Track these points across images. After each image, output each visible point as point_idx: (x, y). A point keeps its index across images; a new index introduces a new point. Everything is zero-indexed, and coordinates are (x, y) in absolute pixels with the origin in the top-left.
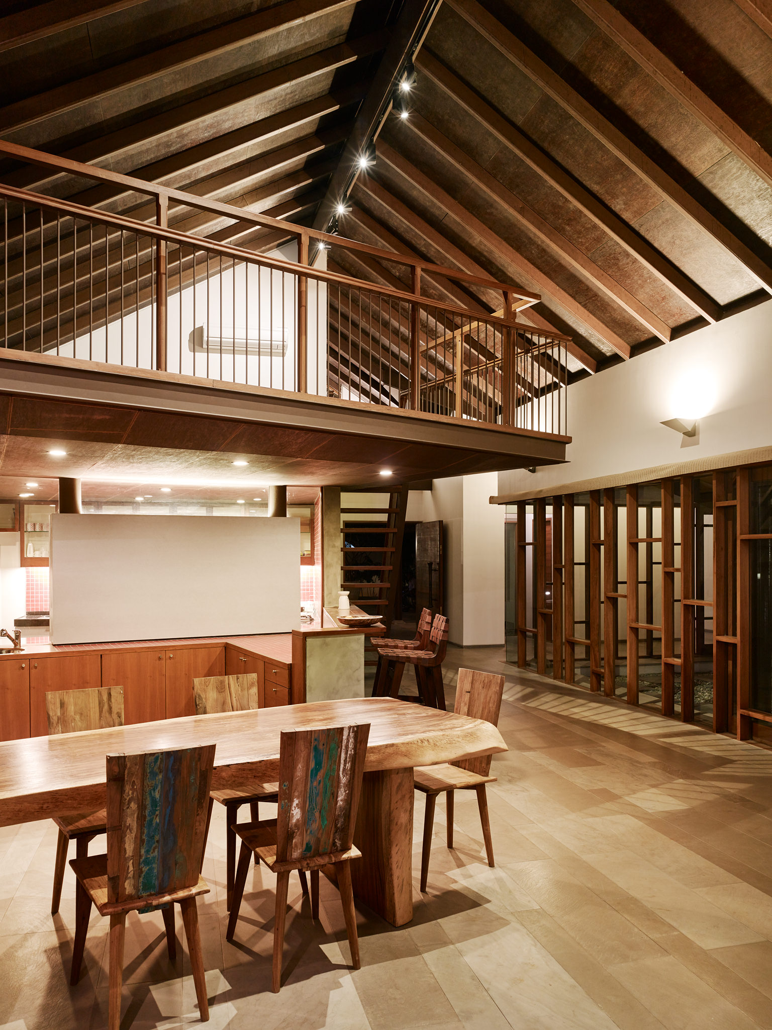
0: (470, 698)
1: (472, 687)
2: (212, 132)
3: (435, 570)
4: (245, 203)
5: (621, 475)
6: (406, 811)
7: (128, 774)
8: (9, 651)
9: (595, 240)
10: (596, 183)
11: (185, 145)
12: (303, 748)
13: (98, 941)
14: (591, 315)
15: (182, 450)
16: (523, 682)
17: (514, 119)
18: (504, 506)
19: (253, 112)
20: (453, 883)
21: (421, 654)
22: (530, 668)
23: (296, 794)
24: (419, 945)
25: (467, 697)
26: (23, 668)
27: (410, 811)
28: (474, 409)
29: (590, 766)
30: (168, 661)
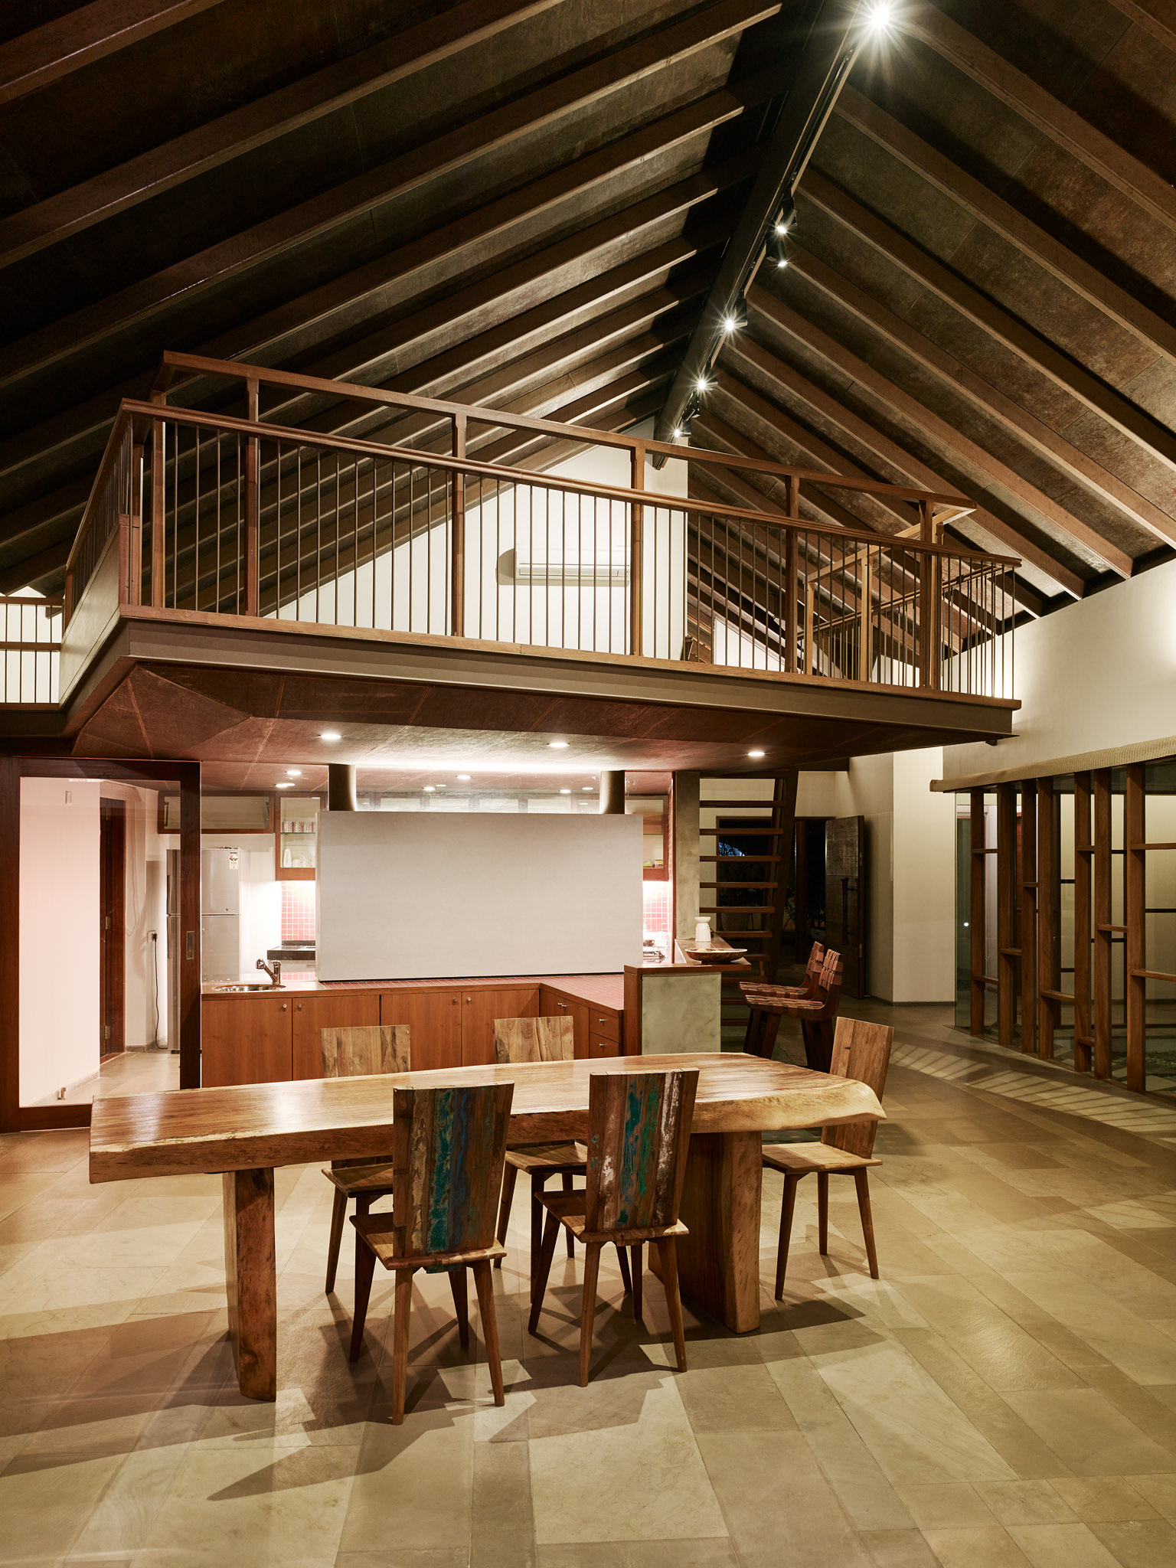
0: (850, 1056)
1: (852, 1041)
2: (525, 303)
3: (852, 890)
4: (571, 384)
5: (1118, 749)
6: (751, 1189)
7: (417, 1110)
8: (267, 987)
9: (1068, 411)
10: (1063, 335)
11: (490, 323)
12: (616, 1096)
13: (381, 1324)
14: (1070, 516)
15: (483, 731)
16: (975, 1055)
17: (940, 254)
18: (953, 795)
19: (579, 272)
20: (819, 1293)
21: (805, 1004)
22: (991, 1036)
23: (608, 1150)
24: (763, 1354)
25: (846, 1055)
26: (284, 1009)
27: (757, 1189)
28: (909, 651)
29: (1046, 1168)
30: (465, 1006)
